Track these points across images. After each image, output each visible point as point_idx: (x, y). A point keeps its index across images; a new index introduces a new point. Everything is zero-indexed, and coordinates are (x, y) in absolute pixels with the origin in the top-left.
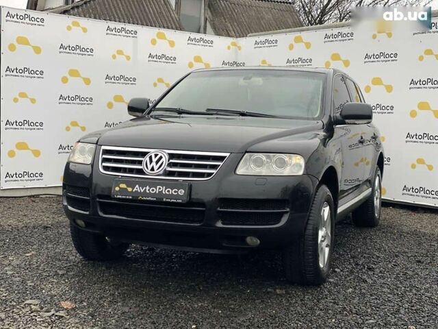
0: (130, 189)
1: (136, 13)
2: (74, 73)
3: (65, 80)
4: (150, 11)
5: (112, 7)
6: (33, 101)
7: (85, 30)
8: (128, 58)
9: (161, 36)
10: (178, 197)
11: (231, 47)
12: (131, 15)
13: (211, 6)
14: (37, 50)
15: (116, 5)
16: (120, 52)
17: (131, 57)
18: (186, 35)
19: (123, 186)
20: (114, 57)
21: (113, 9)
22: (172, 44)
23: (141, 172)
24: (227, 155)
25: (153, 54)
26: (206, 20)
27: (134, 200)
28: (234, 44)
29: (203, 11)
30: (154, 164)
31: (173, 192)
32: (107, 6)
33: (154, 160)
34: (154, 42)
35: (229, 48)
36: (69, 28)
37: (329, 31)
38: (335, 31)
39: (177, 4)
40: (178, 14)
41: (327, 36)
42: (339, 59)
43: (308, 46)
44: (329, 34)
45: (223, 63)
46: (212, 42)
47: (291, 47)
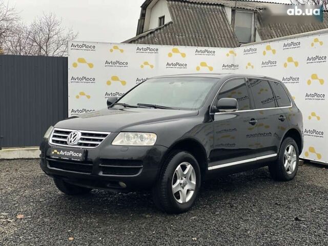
0: (58, 153)
1: (201, 29)
2: (115, 78)
3: (109, 83)
4: (211, 27)
5: (184, 27)
6: (89, 97)
7: (122, 51)
8: (152, 67)
9: (175, 51)
10: (78, 158)
11: (230, 54)
12: (197, 30)
13: (260, 19)
14: (91, 66)
15: (187, 25)
16: (146, 63)
17: (154, 65)
18: (194, 49)
19: (56, 151)
20: (142, 67)
21: (185, 28)
22: (184, 55)
23: (66, 143)
24: (109, 133)
25: (170, 63)
26: (255, 29)
27: (60, 159)
28: (232, 52)
29: (253, 23)
30: (72, 138)
31: (76, 155)
32: (181, 27)
33: (73, 136)
35: (228, 55)
36: (111, 51)
37: (286, 42)
38: (290, 41)
39: (233, 20)
40: (233, 28)
41: (285, 45)
42: (292, 61)
43: (274, 52)
44: (286, 44)
45: (224, 66)
46: (214, 52)
47: (264, 53)
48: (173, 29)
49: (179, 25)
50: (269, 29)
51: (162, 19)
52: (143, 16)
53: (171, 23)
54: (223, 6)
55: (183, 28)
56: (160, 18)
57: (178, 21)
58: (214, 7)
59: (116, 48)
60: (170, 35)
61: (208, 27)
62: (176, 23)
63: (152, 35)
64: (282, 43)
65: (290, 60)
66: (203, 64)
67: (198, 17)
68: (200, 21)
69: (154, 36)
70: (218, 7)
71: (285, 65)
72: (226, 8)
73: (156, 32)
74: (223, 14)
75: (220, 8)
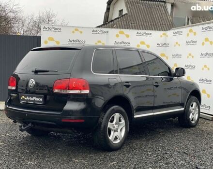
4: (156, 17)
7: (81, 32)
9: (122, 33)
11: (163, 36)
12: (145, 20)
14: (58, 43)
15: (138, 16)
16: (99, 42)
22: (128, 36)
25: (117, 42)
26: (188, 19)
28: (164, 34)
34: (117, 36)
35: (161, 36)
36: (73, 32)
37: (204, 26)
38: (206, 26)
39: (172, 12)
40: (172, 17)
41: (203, 29)
42: (208, 41)
43: (195, 34)
44: (204, 27)
45: (158, 44)
46: (151, 34)
47: (188, 35)
48: (128, 18)
49: (132, 16)
50: (199, 19)
51: (121, 11)
52: (108, 9)
53: (127, 14)
54: (165, 2)
55: (135, 18)
56: (120, 11)
57: (131, 13)
58: (159, 3)
59: (76, 30)
60: (125, 23)
61: (153, 17)
62: (130, 14)
63: (112, 23)
64: (201, 27)
65: (207, 40)
66: (143, 43)
67: (146, 10)
68: (148, 13)
69: (114, 24)
70: (161, 3)
71: (203, 44)
72: (167, 4)
73: (115, 21)
74: (165, 8)
75: (163, 3)
